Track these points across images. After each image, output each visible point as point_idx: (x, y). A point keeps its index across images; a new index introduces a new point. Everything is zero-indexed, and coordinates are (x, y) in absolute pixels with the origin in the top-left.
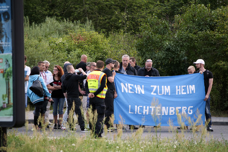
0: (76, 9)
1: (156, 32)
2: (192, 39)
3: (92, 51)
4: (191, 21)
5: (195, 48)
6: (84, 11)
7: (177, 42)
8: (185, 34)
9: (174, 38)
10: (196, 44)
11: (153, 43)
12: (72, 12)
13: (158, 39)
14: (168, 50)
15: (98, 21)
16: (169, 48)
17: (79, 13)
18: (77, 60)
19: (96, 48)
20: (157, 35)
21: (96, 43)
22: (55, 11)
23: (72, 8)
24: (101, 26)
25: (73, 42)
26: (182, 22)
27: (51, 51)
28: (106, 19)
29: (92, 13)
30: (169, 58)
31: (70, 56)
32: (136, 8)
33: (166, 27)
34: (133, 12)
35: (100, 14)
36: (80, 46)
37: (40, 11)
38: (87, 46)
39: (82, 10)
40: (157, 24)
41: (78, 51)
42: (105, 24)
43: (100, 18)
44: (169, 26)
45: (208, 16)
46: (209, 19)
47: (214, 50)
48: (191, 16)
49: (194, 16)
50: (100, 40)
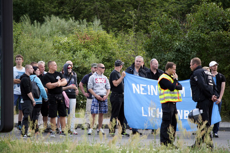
0: (86, 6)
1: (166, 31)
2: (204, 39)
3: (99, 51)
4: (203, 21)
5: (207, 50)
6: (95, 8)
7: (188, 42)
8: (197, 34)
9: (185, 38)
10: (208, 44)
11: (163, 43)
12: (83, 10)
13: (168, 39)
14: (178, 50)
15: (109, 20)
16: (179, 49)
17: (90, 11)
18: (82, 61)
19: (103, 48)
20: (167, 35)
21: (104, 42)
22: (64, 9)
23: (81, 5)
24: (112, 25)
25: (79, 42)
26: (193, 21)
27: (55, 51)
28: (118, 18)
29: (103, 11)
30: (179, 59)
31: (75, 57)
32: (149, 6)
33: (176, 27)
34: (147, 10)
35: (111, 12)
36: (86, 46)
37: (48, 8)
38: (93, 46)
39: (92, 8)
40: (167, 23)
41: (84, 51)
42: (116, 23)
43: (111, 16)
44: (180, 26)
45: (221, 16)
46: (221, 18)
47: (228, 51)
48: (202, 15)
49: (206, 15)
50: (109, 40)
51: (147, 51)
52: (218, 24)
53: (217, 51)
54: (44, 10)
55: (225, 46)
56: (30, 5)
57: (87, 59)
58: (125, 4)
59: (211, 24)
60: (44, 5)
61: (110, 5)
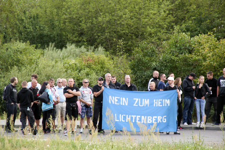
0: (99, 36)
2: (174, 61)
6: (106, 38)
7: (162, 63)
8: (168, 56)
9: (160, 60)
11: (144, 64)
12: (96, 39)
14: (155, 69)
17: (102, 40)
19: (102, 67)
20: (147, 57)
21: (103, 63)
22: (83, 38)
27: (64, 70)
36: (89, 66)
38: (94, 66)
39: (103, 37)
41: (87, 70)
45: (188, 43)
46: (188, 45)
50: (106, 61)
51: (132, 69)
52: (185, 49)
54: (67, 39)
57: (89, 76)
58: (129, 34)
59: (180, 49)
60: (68, 35)
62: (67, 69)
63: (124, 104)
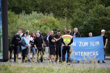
0: (47, 7)
1: (80, 17)
2: (96, 20)
3: (51, 26)
4: (96, 12)
5: (98, 25)
6: (51, 8)
7: (90, 22)
8: (93, 18)
9: (88, 20)
10: (98, 23)
11: (79, 22)
12: (45, 9)
13: (81, 21)
14: (85, 25)
15: (57, 13)
16: (86, 25)
17: (48, 9)
18: (44, 30)
19: (53, 25)
20: (80, 19)
21: (53, 22)
22: (37, 9)
23: (45, 7)
24: (58, 15)
25: (43, 22)
26: (92, 13)
27: (32, 26)
28: (60, 12)
29: (54, 10)
30: (86, 29)
31: (41, 29)
32: (74, 7)
33: (84, 15)
34: (73, 9)
35: (58, 10)
36: (46, 24)
37: (31, 9)
38: (49, 24)
39: (50, 8)
40: (80, 14)
41: (45, 26)
42: (60, 14)
43: (58, 12)
44: (86, 15)
45: (104, 10)
46: (104, 11)
47: (107, 25)
48: (96, 10)
49: (98, 10)
50: (55, 21)
51: (72, 26)
52: (103, 14)
53: (102, 25)
54: (29, 9)
55: (106, 23)
56: (23, 7)
57: (46, 30)
58: (64, 6)
59: (100, 14)
60: (29, 7)
61: (57, 7)
62: (34, 25)
63: (73, 46)
